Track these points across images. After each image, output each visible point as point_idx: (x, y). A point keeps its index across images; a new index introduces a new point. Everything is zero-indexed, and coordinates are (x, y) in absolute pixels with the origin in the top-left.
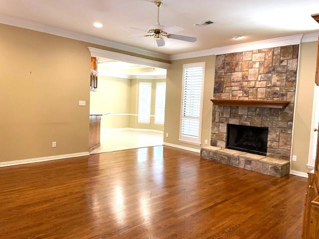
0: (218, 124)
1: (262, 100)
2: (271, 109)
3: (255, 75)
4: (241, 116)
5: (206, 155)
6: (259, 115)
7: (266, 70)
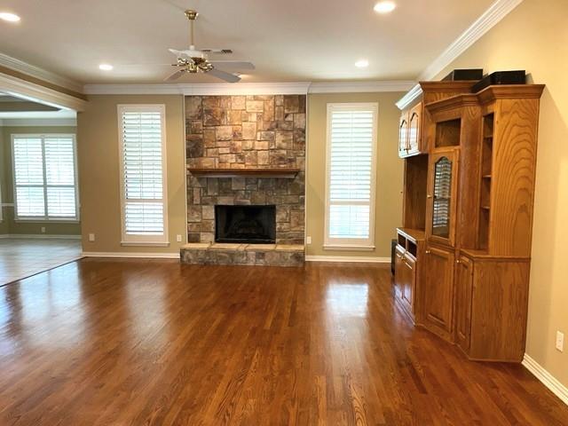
0: (199, 207)
1: (263, 168)
2: (277, 179)
3: (252, 132)
4: (235, 193)
5: (191, 257)
6: (262, 188)
7: (268, 126)
